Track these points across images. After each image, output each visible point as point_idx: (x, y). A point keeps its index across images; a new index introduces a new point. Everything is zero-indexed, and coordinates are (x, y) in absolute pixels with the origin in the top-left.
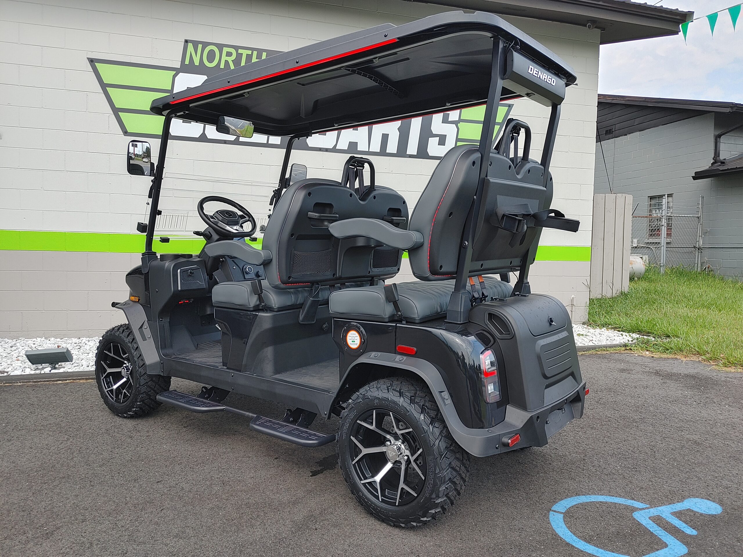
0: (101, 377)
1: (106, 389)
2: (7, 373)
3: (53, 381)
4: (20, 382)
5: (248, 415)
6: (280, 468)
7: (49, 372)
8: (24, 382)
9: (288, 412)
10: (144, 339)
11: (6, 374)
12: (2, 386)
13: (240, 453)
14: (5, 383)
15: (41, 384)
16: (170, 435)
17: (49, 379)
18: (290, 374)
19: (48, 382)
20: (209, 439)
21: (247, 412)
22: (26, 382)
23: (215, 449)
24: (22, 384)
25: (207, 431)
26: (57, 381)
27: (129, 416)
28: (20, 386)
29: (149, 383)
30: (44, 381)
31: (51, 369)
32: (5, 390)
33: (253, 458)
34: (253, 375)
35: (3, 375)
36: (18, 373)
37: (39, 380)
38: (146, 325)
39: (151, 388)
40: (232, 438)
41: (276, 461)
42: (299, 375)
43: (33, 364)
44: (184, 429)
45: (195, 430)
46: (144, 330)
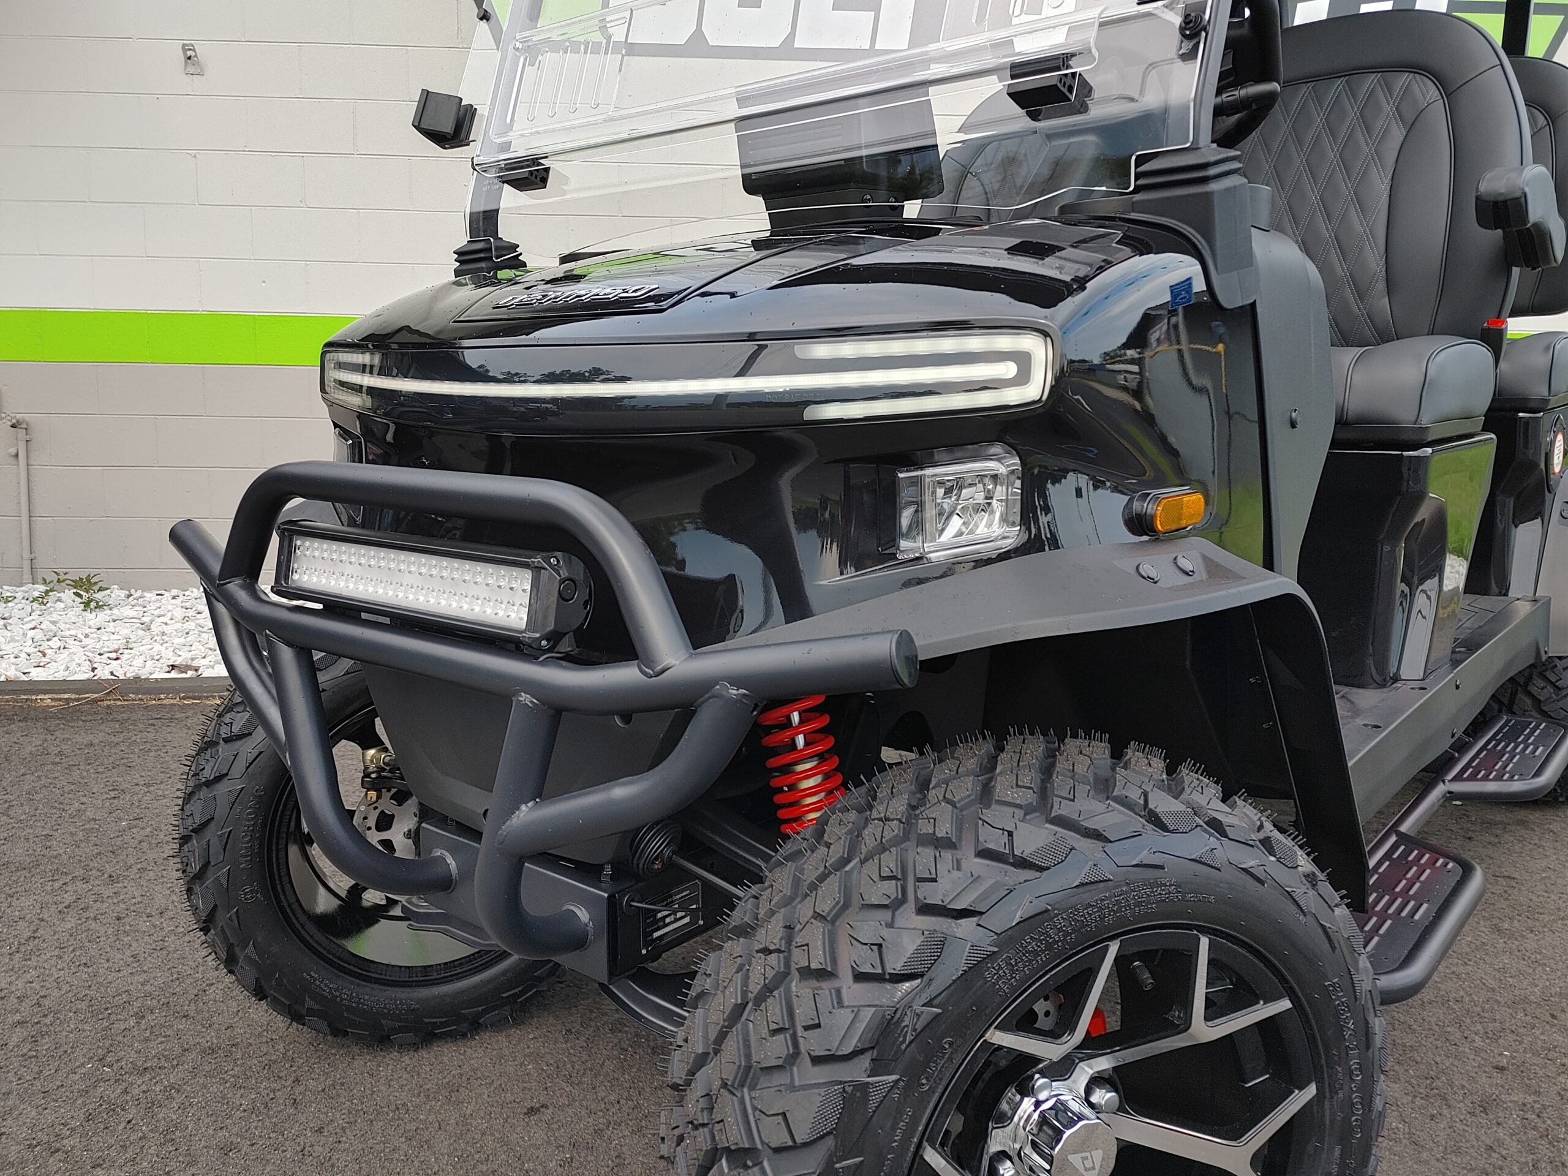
2: (196, 670)
11: (190, 674)
12: (174, 705)
14: (184, 698)
32: (177, 717)
35: (183, 675)
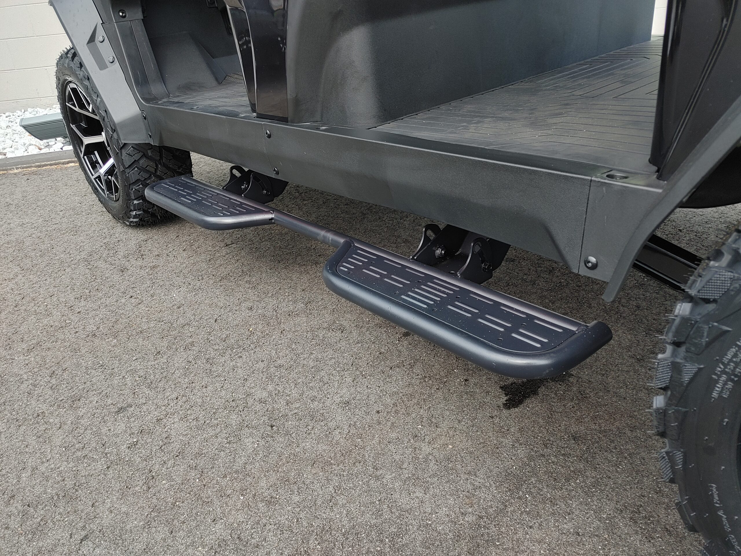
0: (80, 153)
1: (93, 175)
3: (63, 163)
4: (17, 169)
5: (324, 237)
6: (418, 369)
7: (61, 150)
8: (23, 168)
9: (430, 233)
10: (102, 66)
13: (323, 315)
15: (45, 170)
16: (194, 264)
17: (56, 161)
18: (429, 118)
19: (56, 165)
20: (264, 275)
21: (322, 228)
22: (27, 167)
23: (272, 302)
24: (20, 170)
25: (265, 254)
26: (68, 163)
27: (135, 224)
28: (15, 174)
29: (141, 162)
30: (51, 165)
31: (62, 145)
33: (351, 332)
34: (318, 129)
36: (20, 153)
37: (43, 163)
38: (101, 34)
39: (148, 171)
40: (311, 272)
41: (405, 343)
42: (457, 118)
43: (41, 139)
44: (224, 251)
45: (243, 253)
46: (99, 45)
